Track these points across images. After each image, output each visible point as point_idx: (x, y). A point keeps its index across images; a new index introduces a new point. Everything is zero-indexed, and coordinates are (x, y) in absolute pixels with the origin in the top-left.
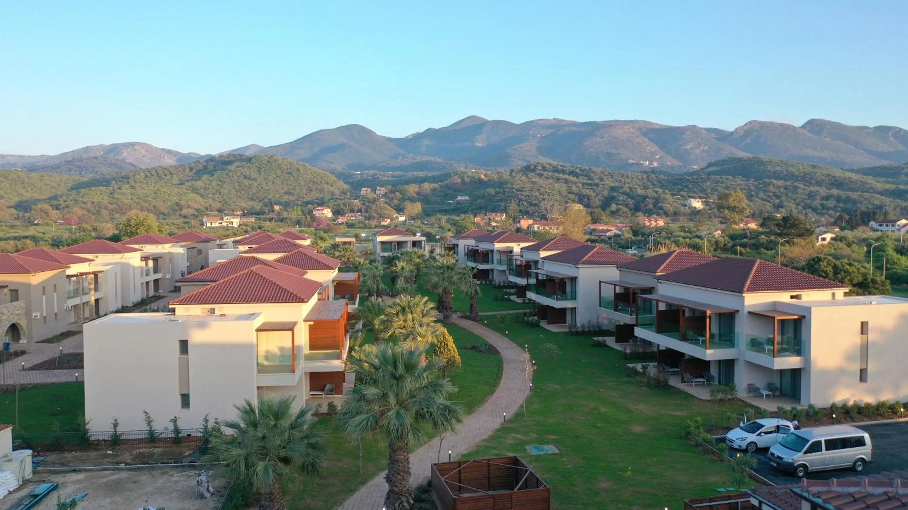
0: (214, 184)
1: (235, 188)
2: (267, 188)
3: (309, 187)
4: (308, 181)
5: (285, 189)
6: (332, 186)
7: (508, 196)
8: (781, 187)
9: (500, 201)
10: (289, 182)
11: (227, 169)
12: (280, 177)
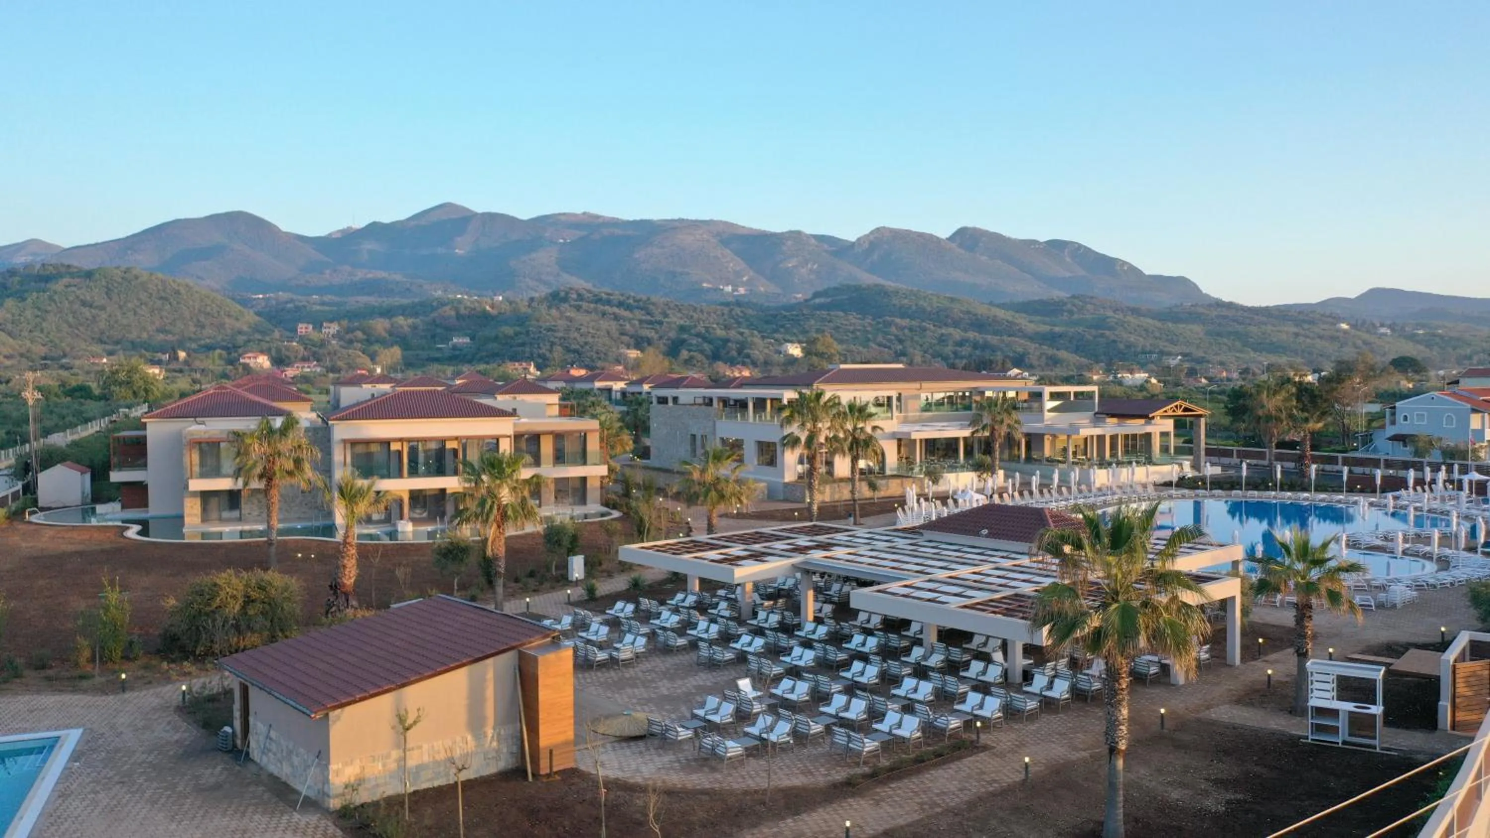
0: (28, 313)
1: (67, 322)
2: (125, 322)
3: (199, 321)
4: (196, 311)
5: (157, 323)
6: (237, 319)
7: (534, 339)
8: (905, 327)
9: (523, 344)
10: (164, 314)
11: (49, 290)
12: (146, 304)
